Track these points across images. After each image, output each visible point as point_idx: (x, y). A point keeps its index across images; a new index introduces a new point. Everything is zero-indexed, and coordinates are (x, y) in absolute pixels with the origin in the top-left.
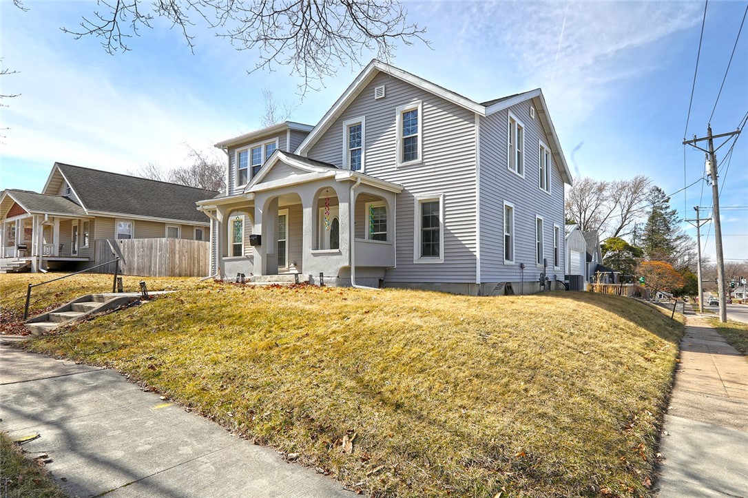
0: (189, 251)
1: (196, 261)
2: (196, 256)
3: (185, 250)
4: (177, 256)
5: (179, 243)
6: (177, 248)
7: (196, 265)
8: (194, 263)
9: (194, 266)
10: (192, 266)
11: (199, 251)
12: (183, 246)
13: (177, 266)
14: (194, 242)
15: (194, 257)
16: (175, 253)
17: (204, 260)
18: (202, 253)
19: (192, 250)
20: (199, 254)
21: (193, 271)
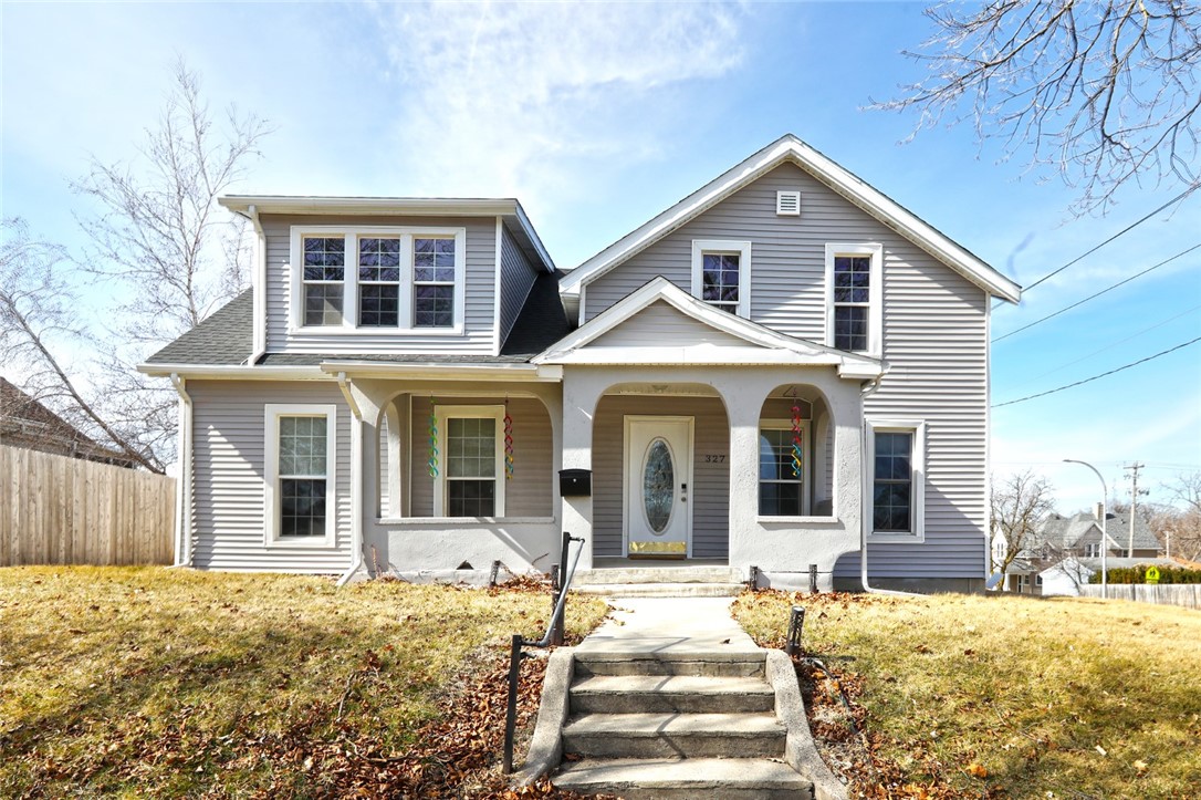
0: (46, 487)
1: (63, 517)
2: (62, 502)
3: (36, 484)
4: (15, 500)
5: (21, 461)
6: (16, 476)
7: (64, 526)
8: (58, 521)
9: (60, 530)
10: (54, 530)
11: (69, 486)
12: (30, 471)
13: (15, 532)
14: (58, 461)
15: (58, 505)
16: (9, 491)
17: (81, 512)
18: (77, 495)
19: (54, 484)
20: (69, 496)
21: (58, 546)
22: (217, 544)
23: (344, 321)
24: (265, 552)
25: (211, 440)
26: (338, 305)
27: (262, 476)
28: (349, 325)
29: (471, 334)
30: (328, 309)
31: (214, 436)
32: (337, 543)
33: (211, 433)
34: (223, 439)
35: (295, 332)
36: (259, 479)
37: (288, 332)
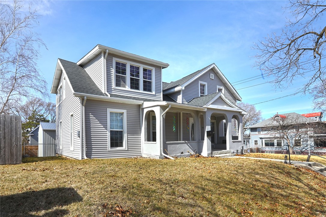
22: (93, 151)
23: (127, 87)
24: (108, 152)
25: (91, 118)
26: (125, 82)
27: (107, 130)
28: (128, 88)
29: (156, 95)
30: (122, 83)
31: (92, 117)
32: (128, 149)
33: (90, 116)
34: (94, 118)
35: (114, 88)
36: (106, 130)
37: (113, 88)
